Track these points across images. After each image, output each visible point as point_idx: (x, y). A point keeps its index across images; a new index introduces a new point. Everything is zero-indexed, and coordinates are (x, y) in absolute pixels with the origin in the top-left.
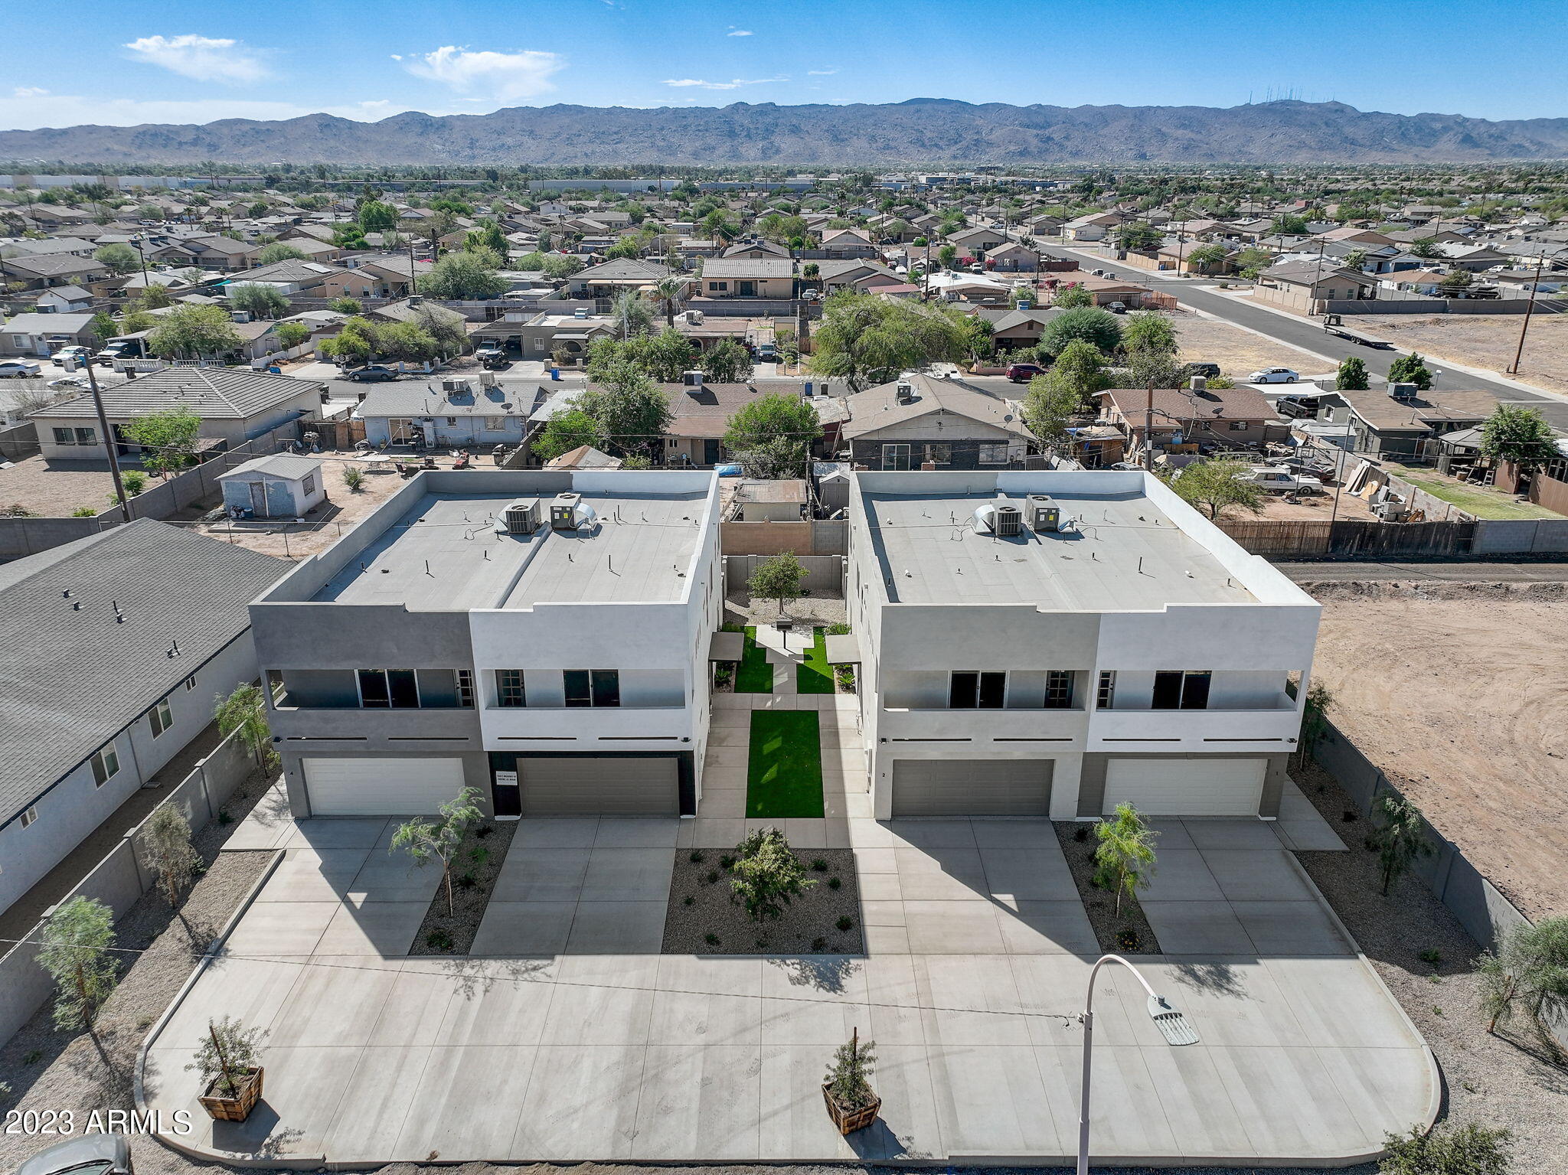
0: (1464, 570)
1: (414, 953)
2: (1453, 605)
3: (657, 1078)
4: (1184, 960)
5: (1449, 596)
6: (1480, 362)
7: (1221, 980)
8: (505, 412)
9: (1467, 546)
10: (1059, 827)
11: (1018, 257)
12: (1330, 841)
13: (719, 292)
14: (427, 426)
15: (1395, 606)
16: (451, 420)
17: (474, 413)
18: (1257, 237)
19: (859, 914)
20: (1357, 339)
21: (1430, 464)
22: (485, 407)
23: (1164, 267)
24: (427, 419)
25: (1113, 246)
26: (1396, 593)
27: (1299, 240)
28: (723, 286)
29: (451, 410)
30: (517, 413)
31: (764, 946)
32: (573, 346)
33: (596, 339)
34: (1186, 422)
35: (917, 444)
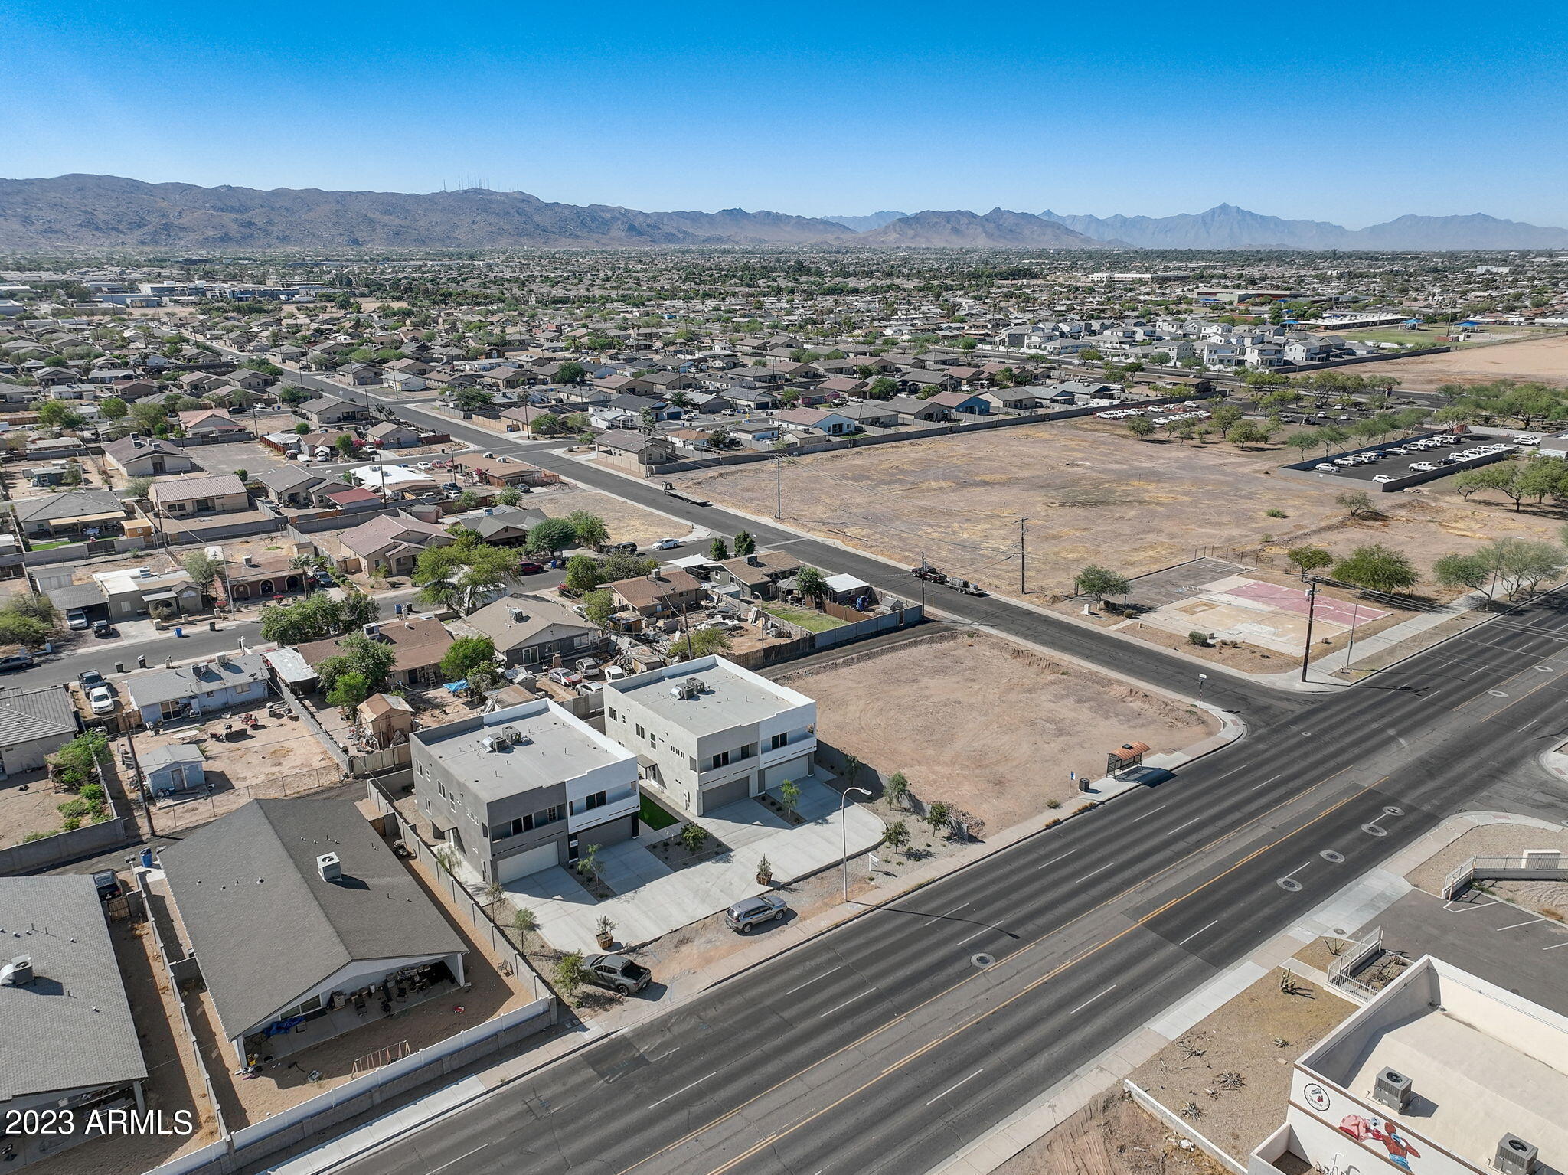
0: (816, 658)
1: (599, 902)
2: (820, 676)
4: (814, 820)
5: (818, 673)
6: (759, 512)
7: (826, 822)
8: (252, 679)
9: (814, 646)
10: (755, 798)
11: (399, 435)
12: (832, 776)
13: (178, 513)
14: (193, 701)
15: (801, 682)
16: (210, 694)
17: (228, 685)
18: (549, 379)
19: (720, 842)
20: (688, 500)
21: (774, 598)
22: (230, 679)
23: (511, 429)
24: (192, 697)
25: (452, 405)
26: (800, 677)
28: (182, 507)
29: (207, 687)
30: (260, 678)
31: (702, 860)
32: (166, 603)
33: (186, 595)
34: (661, 598)
35: (541, 646)
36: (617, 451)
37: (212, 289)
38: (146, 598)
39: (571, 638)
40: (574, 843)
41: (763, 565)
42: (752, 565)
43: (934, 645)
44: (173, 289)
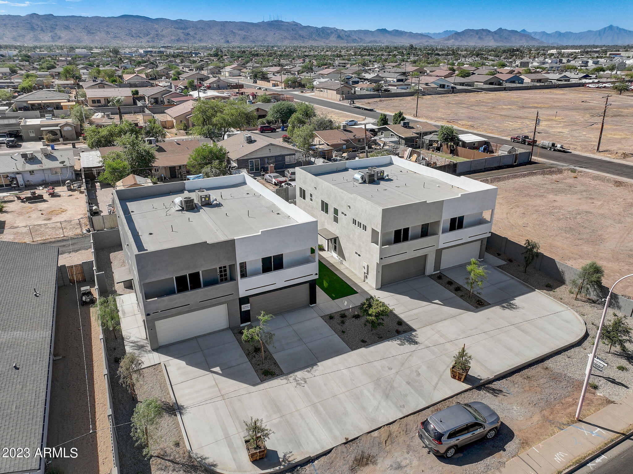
1: (262, 381)
3: (392, 388)
4: (498, 303)
8: (62, 165)
9: (455, 171)
10: (431, 276)
11: (219, 83)
12: (502, 263)
13: (97, 104)
14: (18, 176)
16: (32, 172)
17: (44, 167)
18: (296, 73)
19: (400, 319)
20: (363, 108)
22: (47, 164)
23: (274, 85)
24: (18, 173)
25: (249, 78)
27: (315, 74)
28: (99, 101)
29: (29, 167)
30: (68, 165)
31: (381, 338)
32: (53, 132)
33: (66, 128)
34: (347, 141)
35: (262, 159)
36: (325, 90)
37: (166, 51)
38: (42, 129)
39: (283, 156)
40: (246, 307)
41: (413, 128)
42: (406, 127)
43: (546, 176)
44: (151, 51)
